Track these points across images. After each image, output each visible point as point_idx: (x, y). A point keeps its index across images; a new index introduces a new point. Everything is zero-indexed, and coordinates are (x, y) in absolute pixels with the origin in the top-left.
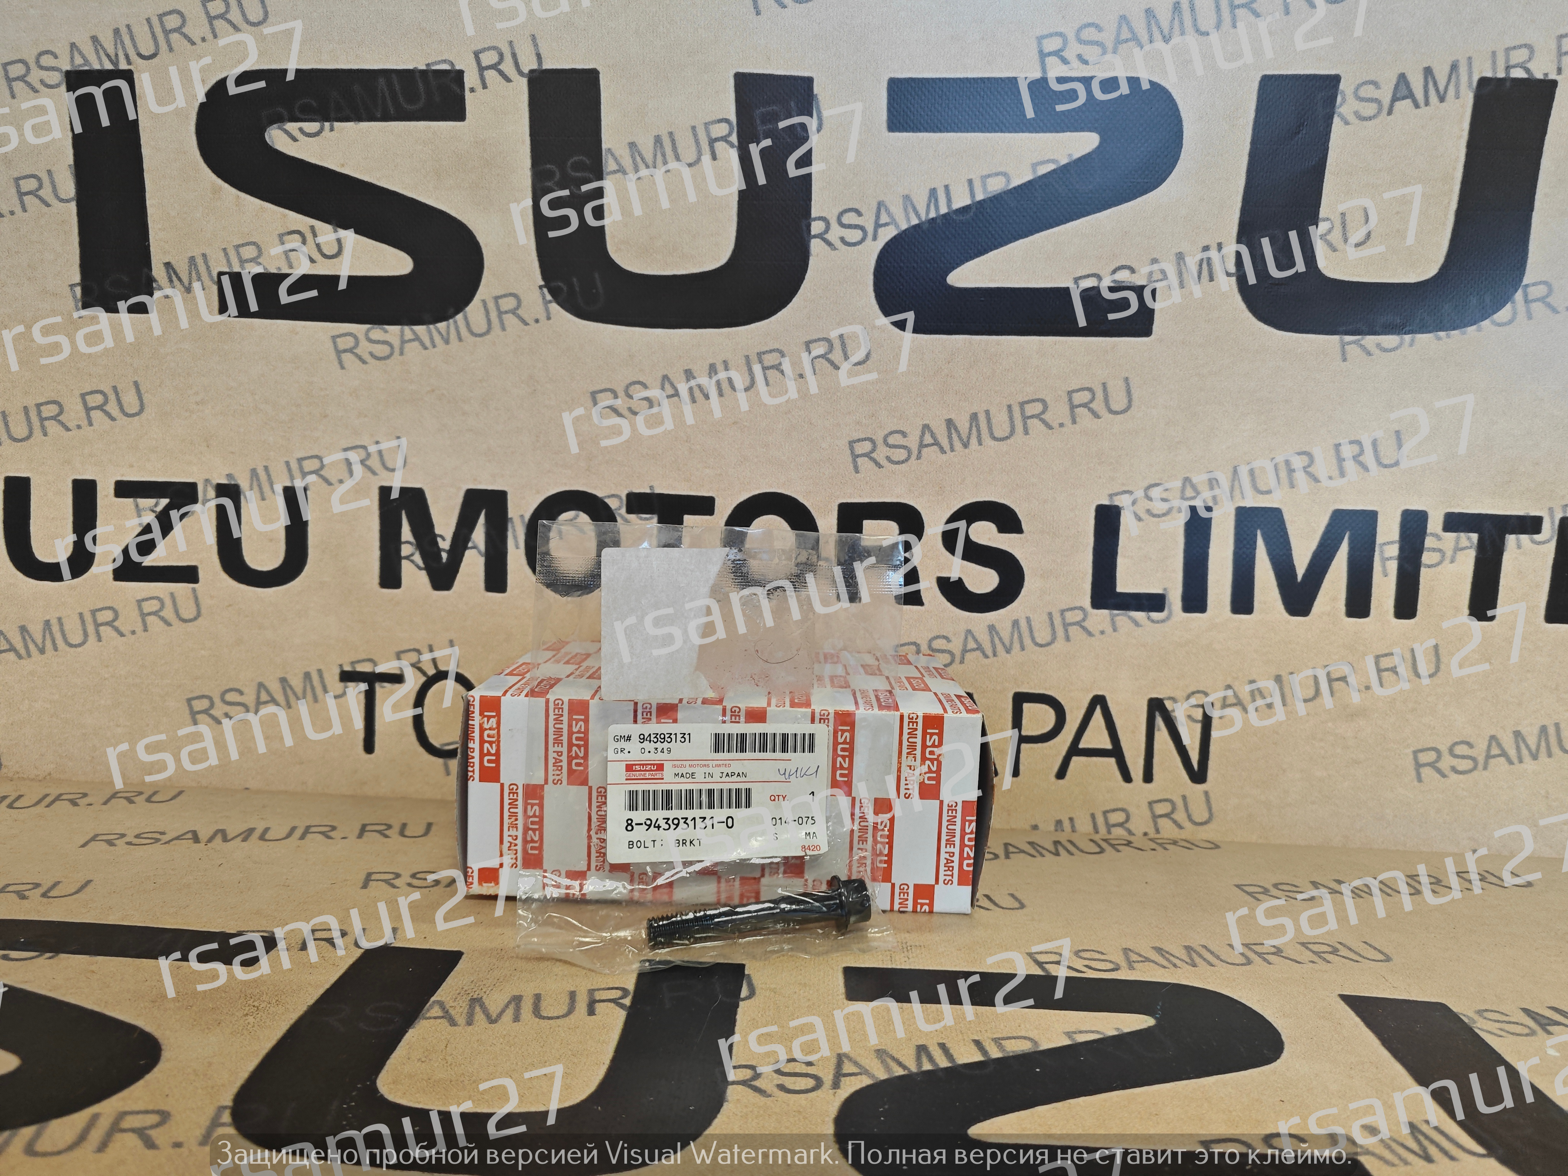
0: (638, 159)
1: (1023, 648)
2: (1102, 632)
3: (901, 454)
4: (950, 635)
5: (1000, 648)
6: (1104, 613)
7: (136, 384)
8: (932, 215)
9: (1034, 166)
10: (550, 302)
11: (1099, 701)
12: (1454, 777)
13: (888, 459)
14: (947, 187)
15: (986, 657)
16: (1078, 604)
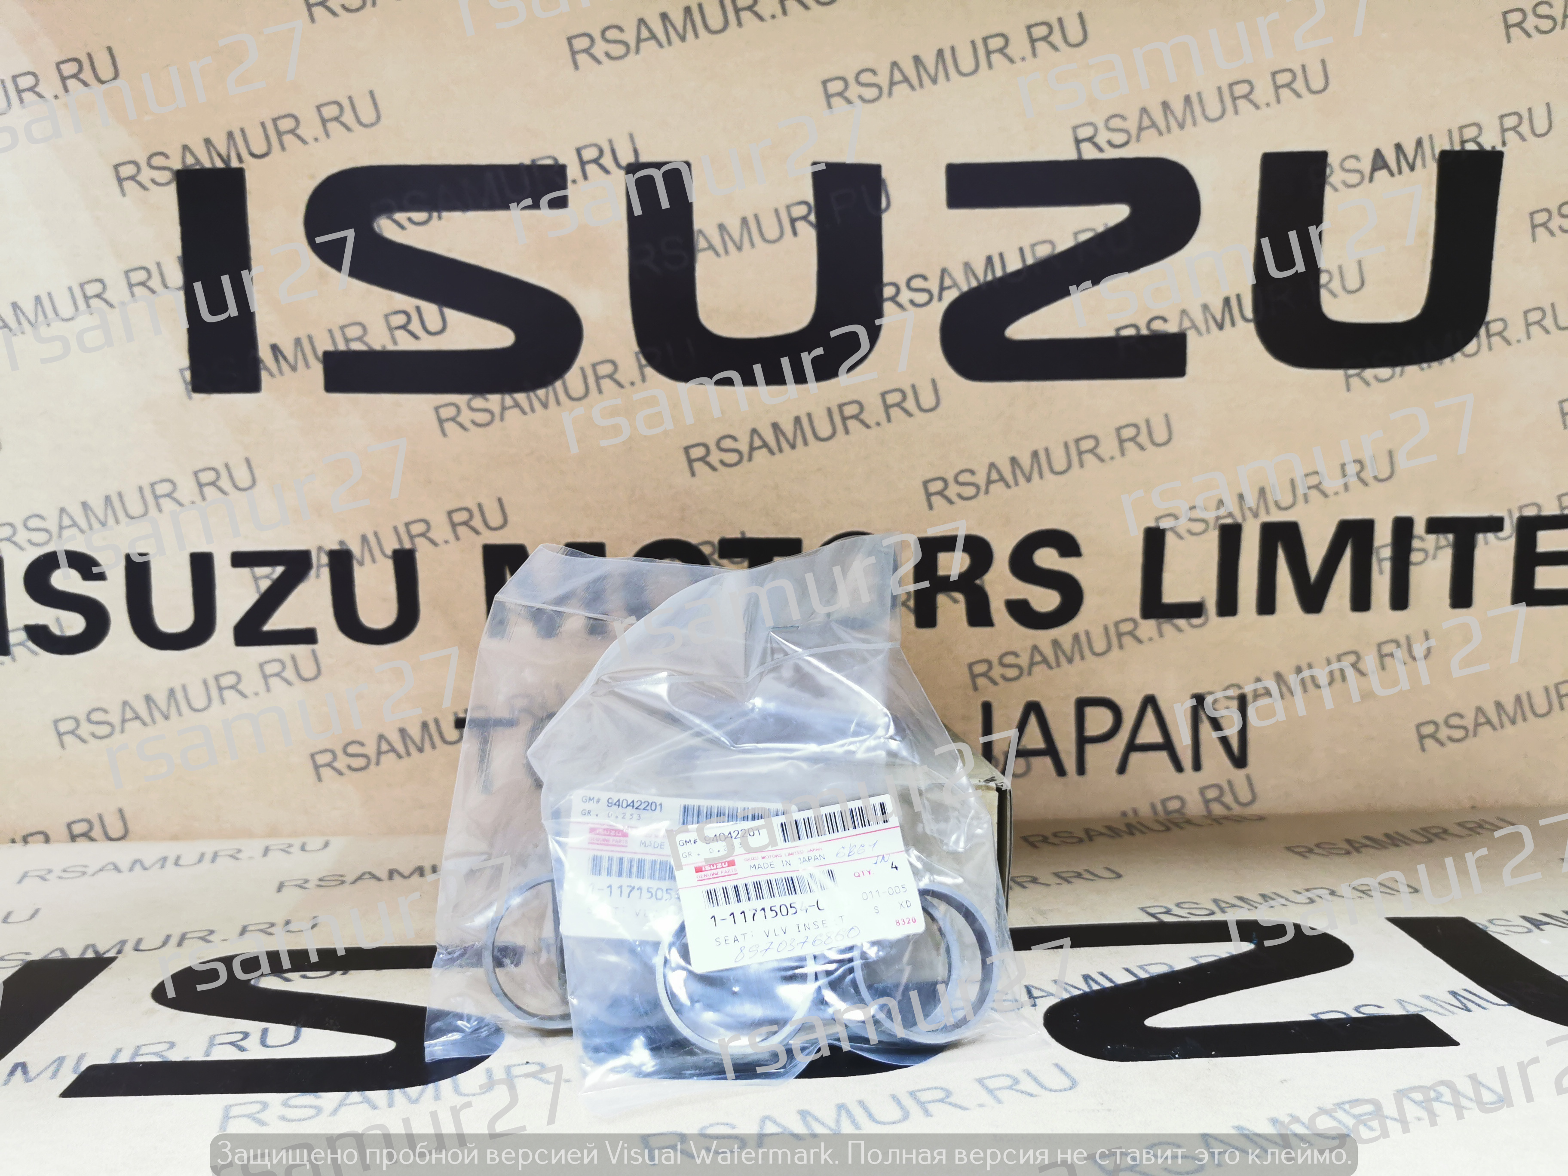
0: (727, 238)
1: (1082, 658)
2: (1151, 639)
3: (970, 491)
4: (1018, 651)
5: (1063, 660)
6: (1152, 623)
7: (248, 461)
8: (990, 277)
9: (1076, 234)
10: (645, 366)
11: (1150, 701)
12: (1451, 746)
13: (960, 496)
14: (1001, 255)
15: (1050, 667)
16: (1129, 616)
